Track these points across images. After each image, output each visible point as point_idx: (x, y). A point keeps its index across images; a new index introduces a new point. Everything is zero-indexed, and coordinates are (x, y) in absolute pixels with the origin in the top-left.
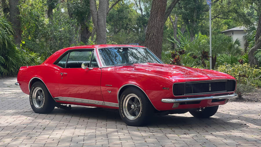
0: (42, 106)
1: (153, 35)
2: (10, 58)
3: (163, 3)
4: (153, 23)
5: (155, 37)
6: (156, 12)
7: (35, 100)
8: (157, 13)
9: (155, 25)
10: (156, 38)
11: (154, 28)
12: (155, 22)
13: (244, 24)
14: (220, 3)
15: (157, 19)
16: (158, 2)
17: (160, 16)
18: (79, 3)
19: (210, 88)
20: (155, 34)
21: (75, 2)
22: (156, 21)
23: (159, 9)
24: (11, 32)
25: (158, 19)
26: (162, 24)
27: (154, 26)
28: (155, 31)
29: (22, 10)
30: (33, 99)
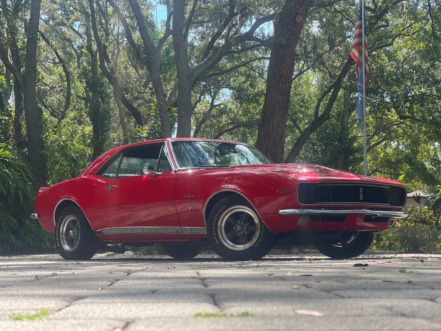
0: (76, 247)
1: (268, 150)
2: (27, 222)
3: (283, 96)
4: (267, 130)
5: (270, 154)
6: (272, 111)
7: (64, 237)
8: (273, 113)
9: (271, 134)
10: (272, 155)
11: (268, 138)
12: (271, 128)
13: (423, 183)
14: (383, 148)
15: (273, 123)
16: (275, 95)
17: (278, 119)
18: (144, 138)
19: (361, 195)
20: (270, 149)
21: (138, 135)
22: (271, 126)
23: (278, 107)
24: (29, 177)
25: (275, 124)
26: (281, 132)
27: (269, 135)
28: (271, 144)
29: (49, 142)
30: (61, 237)
